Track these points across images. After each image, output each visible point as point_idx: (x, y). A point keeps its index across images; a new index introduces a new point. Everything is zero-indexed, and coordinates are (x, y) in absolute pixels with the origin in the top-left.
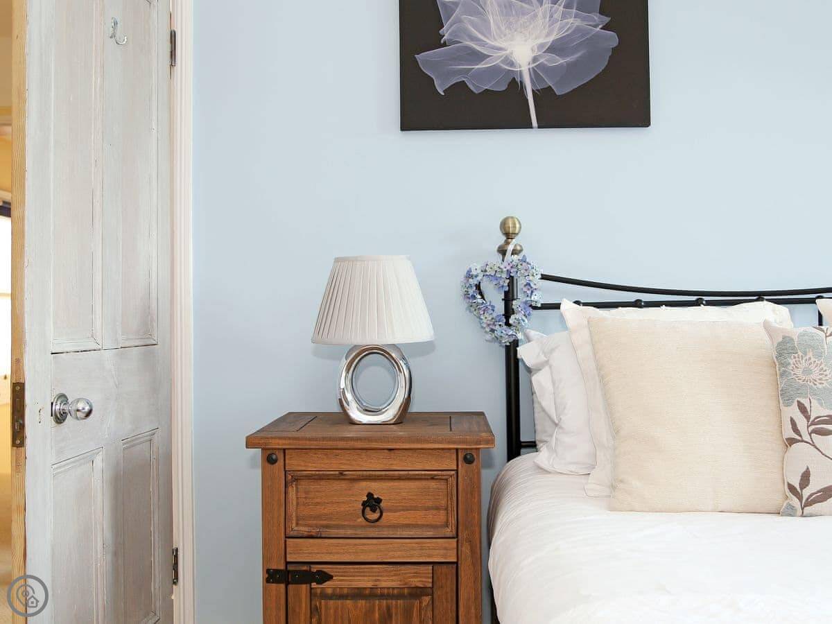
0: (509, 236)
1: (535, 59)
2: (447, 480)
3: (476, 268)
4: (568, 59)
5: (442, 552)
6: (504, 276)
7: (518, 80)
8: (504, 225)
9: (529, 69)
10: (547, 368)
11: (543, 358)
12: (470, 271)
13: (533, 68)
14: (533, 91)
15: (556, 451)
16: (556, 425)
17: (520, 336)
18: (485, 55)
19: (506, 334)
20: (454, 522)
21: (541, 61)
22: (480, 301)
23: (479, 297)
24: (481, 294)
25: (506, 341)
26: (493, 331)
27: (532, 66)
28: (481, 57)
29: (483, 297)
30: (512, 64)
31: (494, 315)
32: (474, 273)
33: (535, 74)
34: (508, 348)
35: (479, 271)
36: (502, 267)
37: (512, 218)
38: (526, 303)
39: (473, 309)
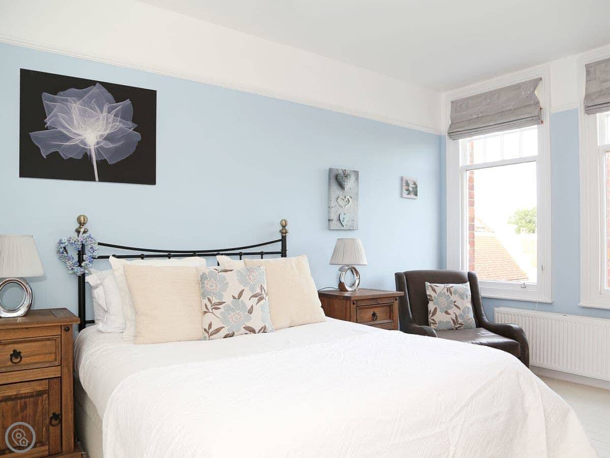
0: (81, 224)
1: (98, 143)
2: (55, 340)
3: (65, 240)
4: (115, 145)
5: (54, 373)
6: (79, 243)
7: (89, 154)
8: (79, 219)
9: (95, 148)
10: (101, 287)
11: (99, 282)
12: (61, 240)
13: (97, 148)
14: (96, 161)
15: (106, 323)
16: (106, 312)
17: (86, 271)
18: (71, 138)
19: (79, 271)
20: (60, 359)
21: (102, 144)
22: (66, 255)
23: (65, 253)
24: (66, 252)
25: (79, 274)
26: (72, 269)
27: (96, 147)
28: (68, 139)
29: (67, 254)
30: (85, 144)
31: (74, 262)
32: (63, 241)
33: (98, 151)
34: (79, 277)
35: (66, 241)
36: (79, 239)
37: (84, 216)
38: (90, 256)
39: (62, 259)
